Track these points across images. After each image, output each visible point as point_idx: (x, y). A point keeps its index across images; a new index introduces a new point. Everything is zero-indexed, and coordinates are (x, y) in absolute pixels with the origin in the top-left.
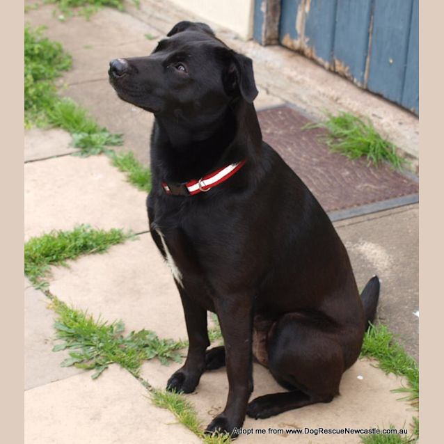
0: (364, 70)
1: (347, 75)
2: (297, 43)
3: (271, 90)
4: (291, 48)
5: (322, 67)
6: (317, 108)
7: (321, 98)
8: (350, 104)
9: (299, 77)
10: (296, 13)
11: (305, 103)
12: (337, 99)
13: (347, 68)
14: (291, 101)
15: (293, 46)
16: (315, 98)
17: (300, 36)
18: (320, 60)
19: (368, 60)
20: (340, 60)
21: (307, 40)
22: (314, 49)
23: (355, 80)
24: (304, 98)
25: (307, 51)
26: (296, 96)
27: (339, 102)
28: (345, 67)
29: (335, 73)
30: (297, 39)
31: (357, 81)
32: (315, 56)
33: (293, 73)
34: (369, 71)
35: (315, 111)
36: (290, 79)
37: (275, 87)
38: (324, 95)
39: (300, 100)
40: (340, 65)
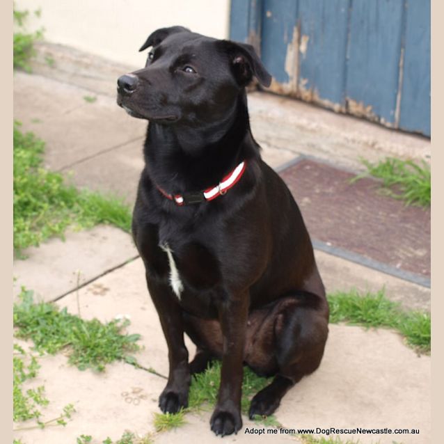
0: (394, 108)
1: (368, 115)
2: (288, 87)
3: (273, 142)
4: (279, 92)
5: (331, 110)
6: (345, 156)
7: (350, 144)
8: (392, 148)
9: (314, 125)
10: (284, 53)
11: (327, 152)
12: (373, 145)
13: (369, 109)
14: (306, 152)
15: (281, 90)
16: (342, 146)
17: (292, 78)
18: (326, 102)
19: (399, 97)
20: (357, 101)
21: (304, 82)
22: (316, 91)
23: (382, 121)
24: (324, 147)
25: (306, 94)
26: (312, 146)
27: (376, 146)
28: (364, 108)
29: (348, 114)
30: (288, 82)
31: (386, 121)
32: (317, 98)
33: (304, 122)
34: (401, 108)
35: (342, 159)
36: (301, 128)
37: (279, 139)
38: (354, 141)
39: (320, 150)
40: (357, 106)
